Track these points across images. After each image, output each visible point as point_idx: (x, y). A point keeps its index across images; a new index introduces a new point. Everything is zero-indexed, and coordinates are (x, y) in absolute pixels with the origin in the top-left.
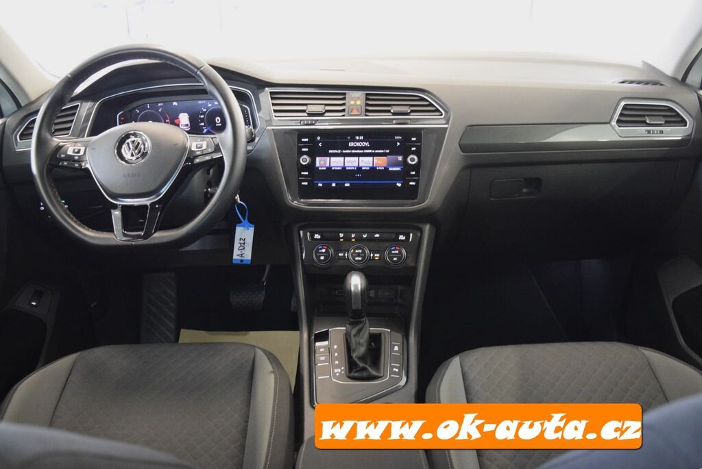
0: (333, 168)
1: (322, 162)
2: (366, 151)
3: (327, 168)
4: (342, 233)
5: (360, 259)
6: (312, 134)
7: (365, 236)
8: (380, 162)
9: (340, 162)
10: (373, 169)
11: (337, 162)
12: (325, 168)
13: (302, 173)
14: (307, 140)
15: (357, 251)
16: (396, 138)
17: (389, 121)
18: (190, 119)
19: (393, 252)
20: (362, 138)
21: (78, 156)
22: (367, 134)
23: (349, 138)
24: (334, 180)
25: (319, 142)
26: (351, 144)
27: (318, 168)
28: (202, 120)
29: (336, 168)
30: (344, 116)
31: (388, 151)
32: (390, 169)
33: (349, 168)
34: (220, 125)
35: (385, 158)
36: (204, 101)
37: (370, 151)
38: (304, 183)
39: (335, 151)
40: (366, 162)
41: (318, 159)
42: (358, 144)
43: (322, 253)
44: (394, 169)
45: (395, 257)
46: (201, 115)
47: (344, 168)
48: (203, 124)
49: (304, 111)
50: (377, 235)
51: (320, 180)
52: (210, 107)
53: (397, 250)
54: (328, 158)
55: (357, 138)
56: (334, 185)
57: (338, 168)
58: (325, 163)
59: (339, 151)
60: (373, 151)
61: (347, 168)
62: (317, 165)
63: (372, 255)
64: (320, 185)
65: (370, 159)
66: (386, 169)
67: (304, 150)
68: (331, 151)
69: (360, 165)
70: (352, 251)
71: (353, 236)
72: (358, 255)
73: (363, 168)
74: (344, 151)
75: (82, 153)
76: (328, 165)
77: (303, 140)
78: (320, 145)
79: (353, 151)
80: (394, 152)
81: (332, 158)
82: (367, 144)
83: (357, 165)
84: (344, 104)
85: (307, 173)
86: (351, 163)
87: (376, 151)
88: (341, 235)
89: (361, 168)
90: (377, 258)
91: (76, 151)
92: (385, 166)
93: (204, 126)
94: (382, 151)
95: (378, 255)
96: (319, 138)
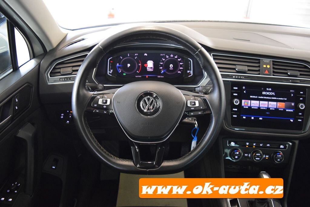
0: (252, 108)
1: (246, 103)
2: (273, 98)
3: (249, 107)
4: (248, 142)
5: (259, 159)
6: (240, 85)
7: (261, 145)
8: (281, 106)
9: (257, 104)
10: (277, 109)
11: (255, 104)
12: (247, 107)
13: (233, 109)
14: (236, 88)
15: (257, 154)
16: (291, 91)
17: (287, 80)
18: (154, 64)
19: (278, 156)
20: (270, 89)
21: (106, 105)
22: (274, 88)
23: (263, 89)
24: (253, 115)
25: (244, 90)
26: (264, 93)
27: (243, 107)
28: (162, 66)
29: (254, 108)
30: (259, 74)
31: (286, 99)
32: (287, 110)
33: (262, 108)
34: (172, 69)
35: (284, 103)
36: (164, 55)
37: (275, 98)
38: (234, 116)
39: (254, 97)
40: (273, 105)
41: (243, 101)
42: (268, 93)
43: (237, 154)
44: (289, 111)
45: (279, 159)
46: (161, 62)
47: (259, 108)
48: (161, 68)
49: (234, 69)
50: (268, 145)
51: (244, 115)
52: (168, 58)
53: (280, 155)
54: (250, 101)
55: (268, 89)
56: (253, 118)
57: (255, 108)
58: (248, 104)
59: (256, 97)
60: (277, 99)
61: (261, 108)
62: (243, 104)
63: (264, 156)
64: (244, 117)
65: (275, 103)
66: (284, 110)
67: (235, 94)
68: (251, 97)
69: (269, 107)
70: (254, 154)
71: (254, 144)
72: (258, 157)
73: (271, 109)
74: (259, 97)
75: (108, 103)
76: (249, 105)
77: (234, 88)
78: (245, 92)
79: (265, 98)
80: (290, 100)
81: (252, 101)
82: (273, 94)
83: (267, 107)
84: (259, 66)
85: (236, 110)
86: (264, 105)
87: (279, 99)
88: (248, 144)
89: (270, 108)
90: (266, 158)
91: (104, 101)
92: (284, 108)
93: (161, 69)
94: (283, 99)
95: (268, 156)
96: (244, 88)
